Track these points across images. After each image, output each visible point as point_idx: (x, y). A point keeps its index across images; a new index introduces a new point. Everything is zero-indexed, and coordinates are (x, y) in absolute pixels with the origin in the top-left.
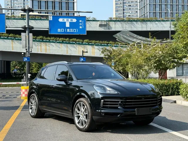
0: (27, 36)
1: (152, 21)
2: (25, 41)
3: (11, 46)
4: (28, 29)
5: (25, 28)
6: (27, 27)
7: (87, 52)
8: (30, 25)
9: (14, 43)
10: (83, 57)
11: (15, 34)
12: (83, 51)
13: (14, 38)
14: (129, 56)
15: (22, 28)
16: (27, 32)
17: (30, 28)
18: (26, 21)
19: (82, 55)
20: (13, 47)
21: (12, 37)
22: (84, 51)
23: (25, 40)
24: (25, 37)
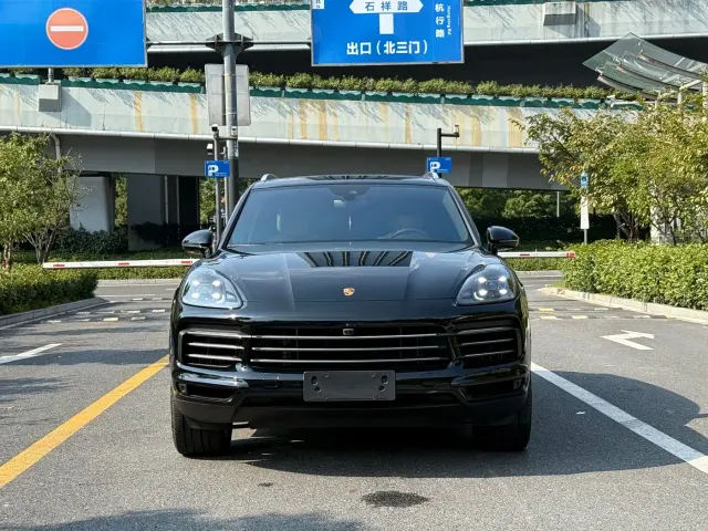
0: (226, 75)
2: (220, 98)
3: (190, 116)
4: (229, 48)
5: (218, 44)
6: (225, 39)
7: (457, 135)
8: (236, 31)
9: (198, 105)
10: (441, 153)
12: (440, 130)
14: (642, 148)
15: (208, 45)
16: (226, 59)
17: (238, 44)
18: (222, 16)
19: (435, 147)
20: (195, 121)
21: (191, 82)
22: (443, 132)
23: (220, 91)
24: (220, 79)
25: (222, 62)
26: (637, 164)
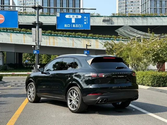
0: (37, 31)
1: (152, 16)
2: (35, 36)
4: (38, 24)
5: (35, 24)
6: (37, 22)
7: (90, 46)
8: (39, 21)
9: (25, 37)
10: (87, 50)
11: (26, 28)
12: (87, 45)
13: (25, 32)
14: (130, 50)
15: (32, 23)
17: (40, 24)
18: (36, 17)
19: (86, 48)
23: (35, 34)
24: (35, 31)
25: (36, 28)
26: (129, 53)
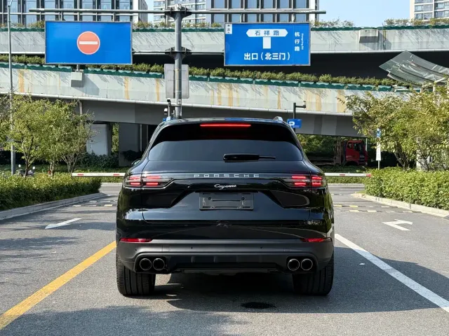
0: (176, 70)
2: (172, 82)
3: (155, 91)
4: (178, 55)
5: (172, 53)
6: (176, 50)
7: (304, 107)
8: (182, 46)
10: (295, 117)
12: (295, 104)
13: (161, 74)
15: (166, 53)
16: (176, 61)
17: (183, 53)
18: (175, 34)
19: (292, 111)
20: (158, 94)
21: (157, 72)
22: (297, 105)
23: (173, 79)
24: (173, 72)
25: (174, 63)
26: (407, 125)
